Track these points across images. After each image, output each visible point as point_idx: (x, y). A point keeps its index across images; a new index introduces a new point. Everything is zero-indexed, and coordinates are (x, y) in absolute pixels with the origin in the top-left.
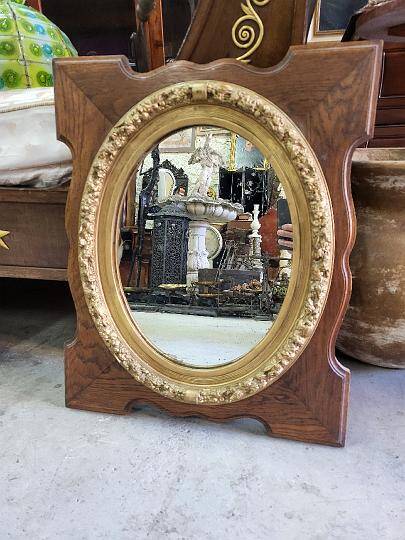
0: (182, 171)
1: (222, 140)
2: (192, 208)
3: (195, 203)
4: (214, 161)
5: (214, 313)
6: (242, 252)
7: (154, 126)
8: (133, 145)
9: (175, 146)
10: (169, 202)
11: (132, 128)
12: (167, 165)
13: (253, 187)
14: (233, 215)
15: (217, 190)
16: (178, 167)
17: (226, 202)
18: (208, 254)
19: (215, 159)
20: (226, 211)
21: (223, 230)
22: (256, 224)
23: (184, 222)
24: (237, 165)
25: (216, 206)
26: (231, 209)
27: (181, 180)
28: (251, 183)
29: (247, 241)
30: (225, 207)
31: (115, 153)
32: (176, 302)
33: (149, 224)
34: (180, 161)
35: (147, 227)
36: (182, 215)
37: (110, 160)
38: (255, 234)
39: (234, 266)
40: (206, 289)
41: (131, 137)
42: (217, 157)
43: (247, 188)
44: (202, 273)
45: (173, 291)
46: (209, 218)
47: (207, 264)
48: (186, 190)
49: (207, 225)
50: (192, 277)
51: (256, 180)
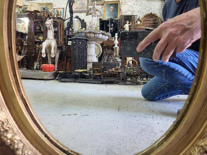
0: (83, 20)
1: (100, 7)
2: (88, 35)
3: (90, 33)
4: (97, 14)
5: (100, 82)
6: (111, 55)
9: (80, 10)
10: (78, 33)
12: (77, 18)
13: (114, 26)
14: (107, 38)
15: (99, 28)
17: (103, 32)
18: (96, 55)
20: (104, 36)
21: (102, 45)
22: (116, 42)
23: (85, 41)
24: (106, 18)
25: (99, 34)
26: (106, 35)
27: (83, 24)
28: (112, 25)
29: (113, 49)
30: (103, 34)
32: (82, 78)
33: (70, 43)
34: (82, 16)
35: (69, 44)
36: (84, 38)
38: (116, 46)
39: (108, 60)
40: (96, 72)
42: (99, 12)
43: (111, 27)
44: (94, 64)
45: (81, 73)
46: (96, 39)
47: (96, 60)
49: (95, 43)
50: (90, 66)
51: (115, 24)
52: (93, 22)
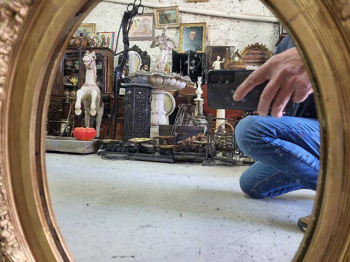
0: (146, 53)
1: (174, 32)
2: (153, 80)
3: (156, 76)
4: (169, 45)
5: (171, 160)
6: (190, 111)
9: (141, 36)
10: (137, 76)
12: (135, 48)
13: (196, 64)
14: (184, 85)
15: (170, 67)
16: (143, 50)
17: (178, 75)
18: (165, 113)
19: (169, 44)
20: (179, 82)
21: (176, 95)
22: (200, 91)
23: (148, 90)
24: (183, 49)
25: (171, 78)
26: (182, 81)
27: (145, 59)
28: (194, 61)
29: (193, 102)
30: (177, 79)
31: (23, 11)
32: (141, 153)
33: (122, 92)
34: (144, 46)
36: (147, 85)
37: (17, 23)
38: (199, 98)
39: (184, 121)
40: (165, 142)
42: (171, 43)
43: (191, 65)
44: (162, 128)
45: (140, 143)
46: (166, 87)
47: (164, 121)
48: (149, 66)
49: (164, 92)
50: (154, 131)
51: (197, 59)
52: (162, 58)
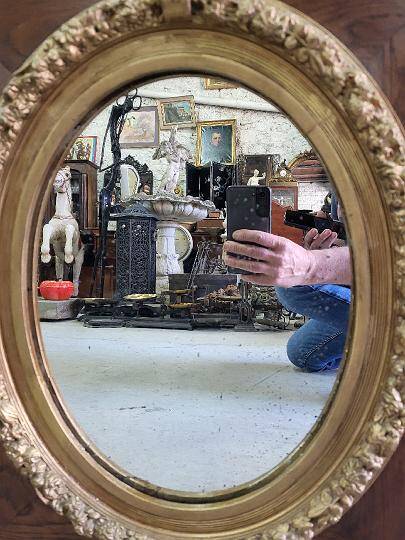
0: (146, 167)
1: (187, 134)
2: (159, 207)
3: (162, 201)
4: (181, 156)
5: (188, 325)
6: (214, 253)
7: (90, 74)
8: (53, 111)
9: (137, 141)
10: (133, 201)
11: (46, 76)
12: (130, 160)
13: (221, 183)
14: (204, 213)
15: (184, 187)
16: (142, 163)
17: (196, 199)
18: (178, 256)
19: (182, 153)
20: (197, 210)
21: (193, 229)
23: (152, 222)
25: (185, 204)
26: (201, 207)
27: (146, 176)
28: (219, 179)
30: (195, 205)
31: (17, 126)
32: (144, 316)
33: (112, 226)
34: (143, 156)
35: (109, 229)
36: (148, 215)
37: (9, 139)
40: (179, 299)
41: (47, 95)
42: (184, 151)
43: (215, 184)
44: (173, 279)
45: (140, 302)
46: (179, 217)
47: (177, 268)
49: (176, 225)
50: (162, 283)
51: (224, 175)
52: (170, 175)
